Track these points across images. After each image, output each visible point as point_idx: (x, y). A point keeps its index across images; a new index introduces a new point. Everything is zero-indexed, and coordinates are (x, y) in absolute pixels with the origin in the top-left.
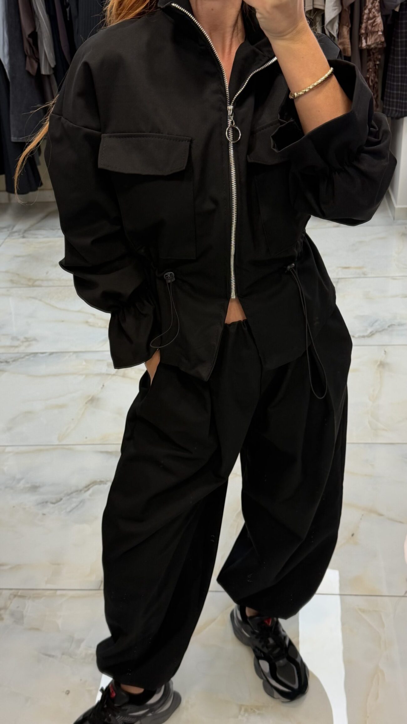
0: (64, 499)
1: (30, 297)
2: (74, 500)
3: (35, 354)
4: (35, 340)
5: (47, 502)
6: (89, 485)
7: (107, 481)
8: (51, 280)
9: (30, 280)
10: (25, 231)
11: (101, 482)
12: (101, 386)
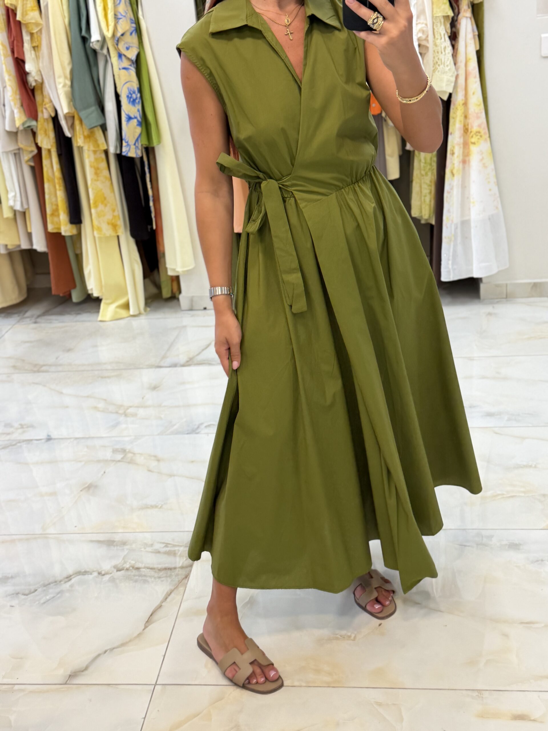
0: (39, 590)
1: (34, 383)
2: (51, 591)
3: (29, 441)
4: (32, 426)
5: (18, 594)
6: (71, 576)
7: (94, 571)
8: (60, 365)
9: (36, 365)
10: (39, 316)
11: (85, 573)
12: (102, 472)
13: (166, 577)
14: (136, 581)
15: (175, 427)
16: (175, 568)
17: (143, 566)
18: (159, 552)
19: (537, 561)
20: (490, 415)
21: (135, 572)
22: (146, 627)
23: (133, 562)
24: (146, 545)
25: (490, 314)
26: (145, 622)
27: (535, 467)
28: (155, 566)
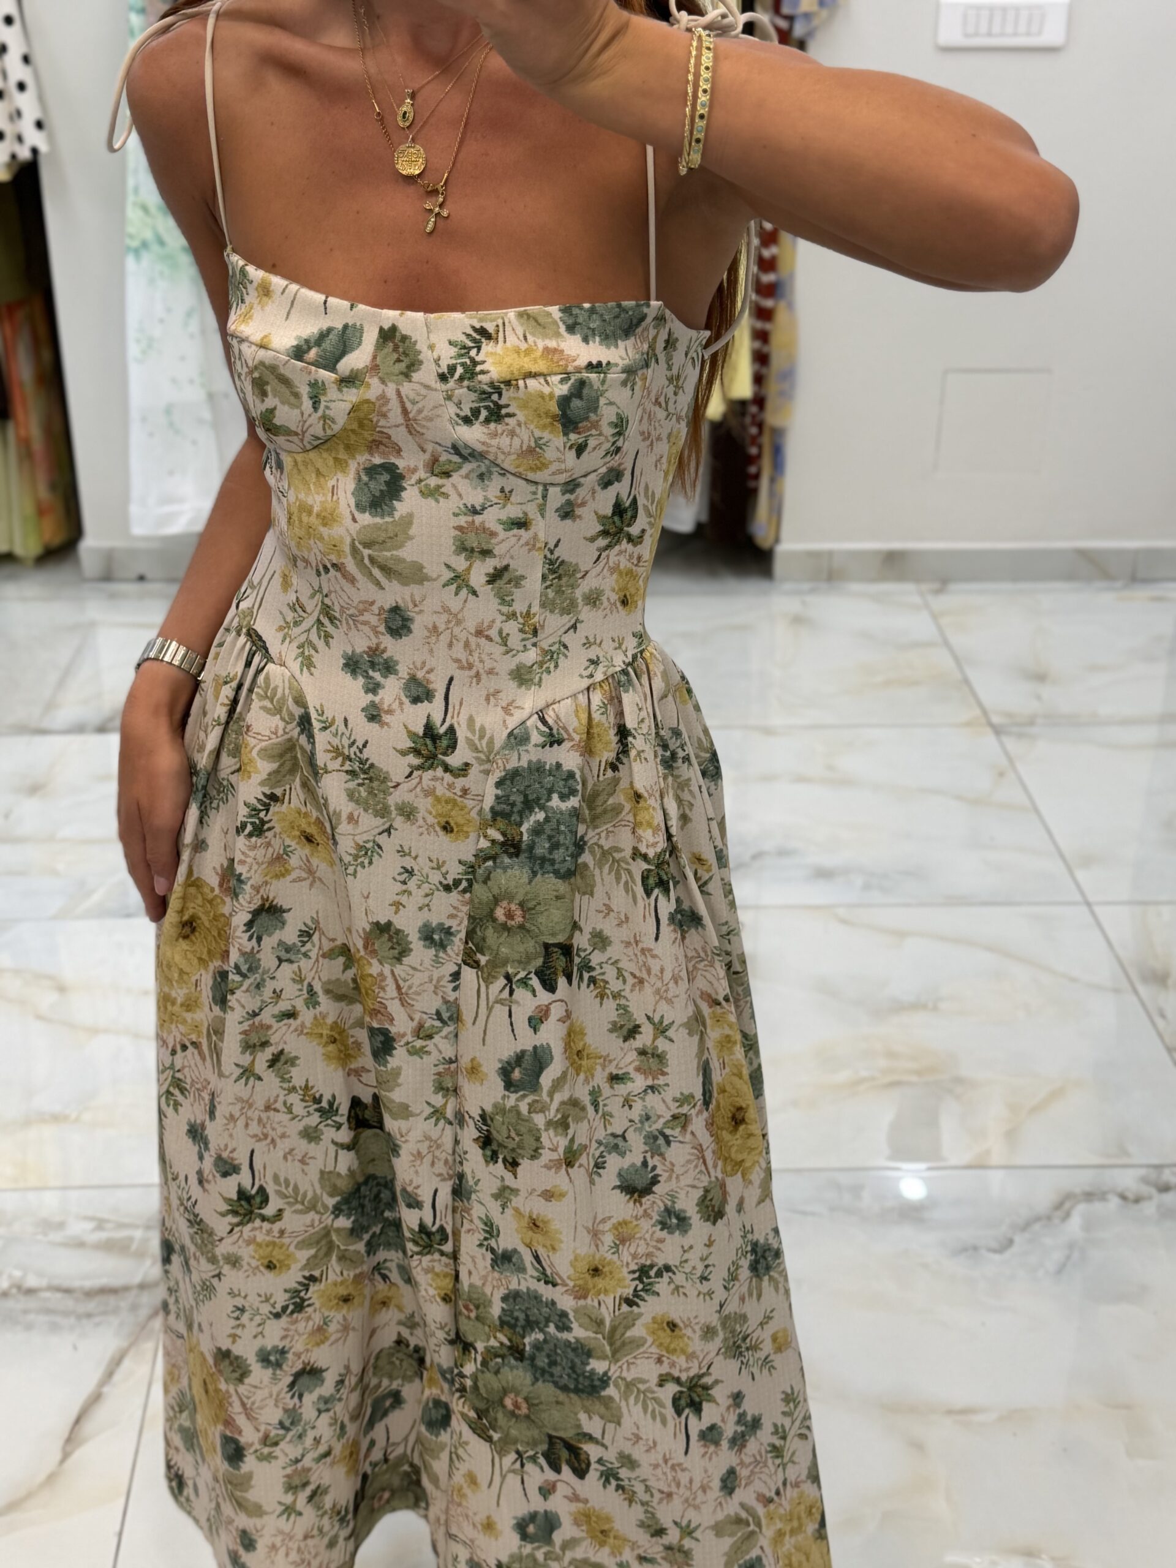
13: (104, 1313)
14: (29, 1327)
15: (96, 898)
16: (126, 1289)
17: (44, 1283)
18: (81, 1245)
19: (965, 1250)
20: (823, 874)
21: (22, 1303)
22: (66, 1456)
23: (17, 1273)
24: (48, 1225)
25: (798, 620)
26: (60, 1443)
27: (935, 1008)
28: (76, 1284)
